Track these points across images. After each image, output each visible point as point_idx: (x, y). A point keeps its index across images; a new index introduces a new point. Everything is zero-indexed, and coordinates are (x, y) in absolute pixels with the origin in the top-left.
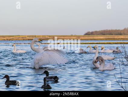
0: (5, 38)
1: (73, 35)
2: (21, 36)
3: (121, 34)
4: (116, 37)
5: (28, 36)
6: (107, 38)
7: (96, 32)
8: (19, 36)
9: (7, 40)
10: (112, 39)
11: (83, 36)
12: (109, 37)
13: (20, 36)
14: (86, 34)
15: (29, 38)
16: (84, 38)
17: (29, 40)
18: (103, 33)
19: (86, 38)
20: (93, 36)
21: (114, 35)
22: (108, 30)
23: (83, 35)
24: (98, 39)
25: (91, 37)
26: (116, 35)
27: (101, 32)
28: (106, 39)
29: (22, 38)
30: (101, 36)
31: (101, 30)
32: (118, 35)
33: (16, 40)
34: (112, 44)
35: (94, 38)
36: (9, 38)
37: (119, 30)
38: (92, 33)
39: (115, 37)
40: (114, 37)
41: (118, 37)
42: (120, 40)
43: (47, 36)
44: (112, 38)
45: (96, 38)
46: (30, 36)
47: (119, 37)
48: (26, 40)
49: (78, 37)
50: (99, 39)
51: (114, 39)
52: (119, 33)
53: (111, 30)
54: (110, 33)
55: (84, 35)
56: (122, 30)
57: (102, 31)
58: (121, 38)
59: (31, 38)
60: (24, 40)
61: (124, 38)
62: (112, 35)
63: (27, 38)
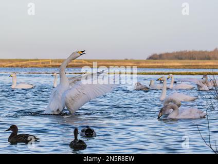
0: (14, 64)
1: (129, 59)
2: (41, 60)
3: (209, 59)
4: (201, 63)
5: (52, 61)
6: (186, 64)
7: (167, 54)
8: (37, 60)
9: (17, 66)
10: (194, 66)
11: (146, 62)
12: (189, 63)
13: (39, 60)
14: (151, 58)
15: (54, 64)
16: (147, 64)
17: (53, 66)
18: (179, 56)
19: (151, 64)
20: (163, 61)
21: (198, 59)
22: (188, 51)
23: (145, 59)
24: (170, 66)
25: (158, 63)
26: (201, 59)
27: (176, 55)
28: (185, 67)
29: (42, 63)
30: (175, 61)
31: (175, 52)
32: (204, 59)
33: (32, 67)
34: (193, 75)
35: (164, 64)
36: (20, 64)
37: (206, 51)
38: (161, 57)
39: (199, 63)
40: (197, 63)
41: (204, 62)
42: (208, 68)
43: (84, 60)
44: (194, 64)
45: (167, 64)
46: (55, 61)
47: (206, 64)
48: (49, 67)
49: (136, 63)
50: (172, 66)
51: (198, 67)
52: (206, 56)
53: (193, 52)
54: (191, 56)
55: (147, 59)
56: (211, 52)
57: (177, 53)
58: (210, 65)
59: (58, 64)
60: (45, 67)
61: (214, 66)
62: (194, 59)
63: (51, 64)
